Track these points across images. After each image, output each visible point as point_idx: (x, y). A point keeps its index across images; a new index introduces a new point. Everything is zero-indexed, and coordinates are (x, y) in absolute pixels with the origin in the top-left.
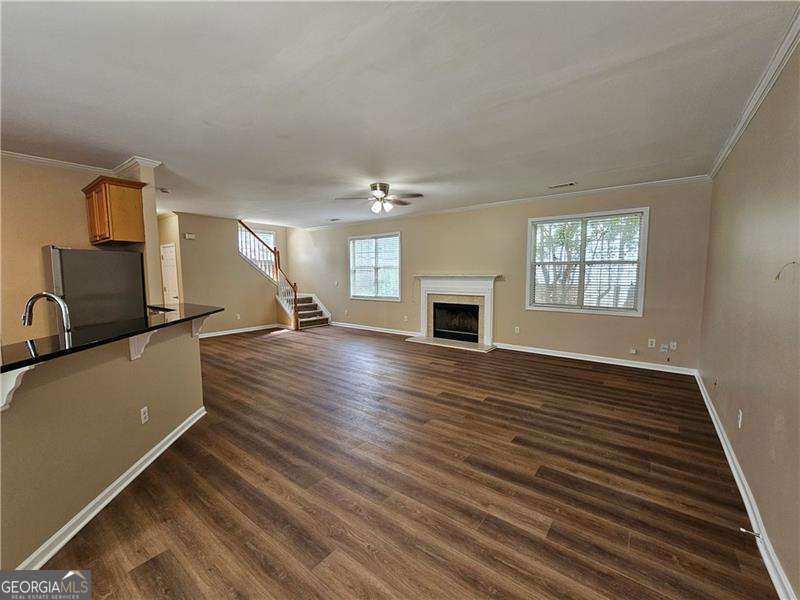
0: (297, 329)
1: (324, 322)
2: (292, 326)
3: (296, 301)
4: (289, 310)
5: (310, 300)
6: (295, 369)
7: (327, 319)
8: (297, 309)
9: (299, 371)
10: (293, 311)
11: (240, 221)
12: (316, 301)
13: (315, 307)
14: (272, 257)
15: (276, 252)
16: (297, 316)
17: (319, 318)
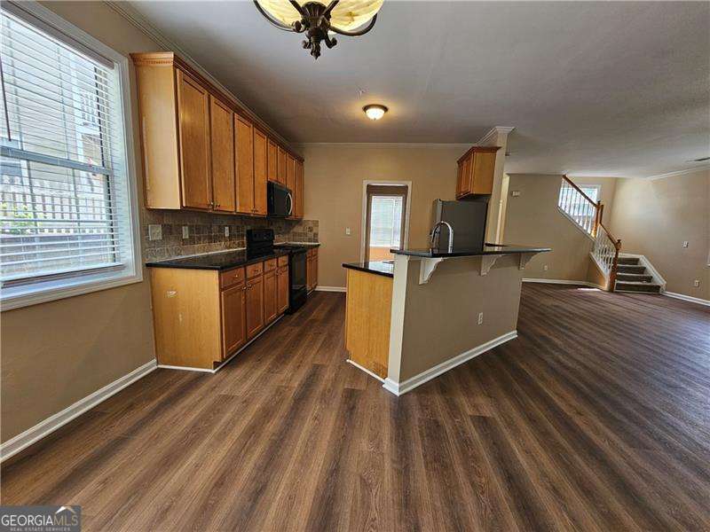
0: (611, 290)
1: (655, 290)
2: (606, 286)
3: (616, 260)
4: (605, 269)
5: (636, 261)
6: (611, 329)
7: (659, 287)
8: (615, 270)
9: (615, 331)
10: (609, 271)
11: (564, 177)
12: (645, 262)
13: (643, 270)
14: (593, 212)
15: (599, 206)
16: (613, 277)
17: (645, 283)
